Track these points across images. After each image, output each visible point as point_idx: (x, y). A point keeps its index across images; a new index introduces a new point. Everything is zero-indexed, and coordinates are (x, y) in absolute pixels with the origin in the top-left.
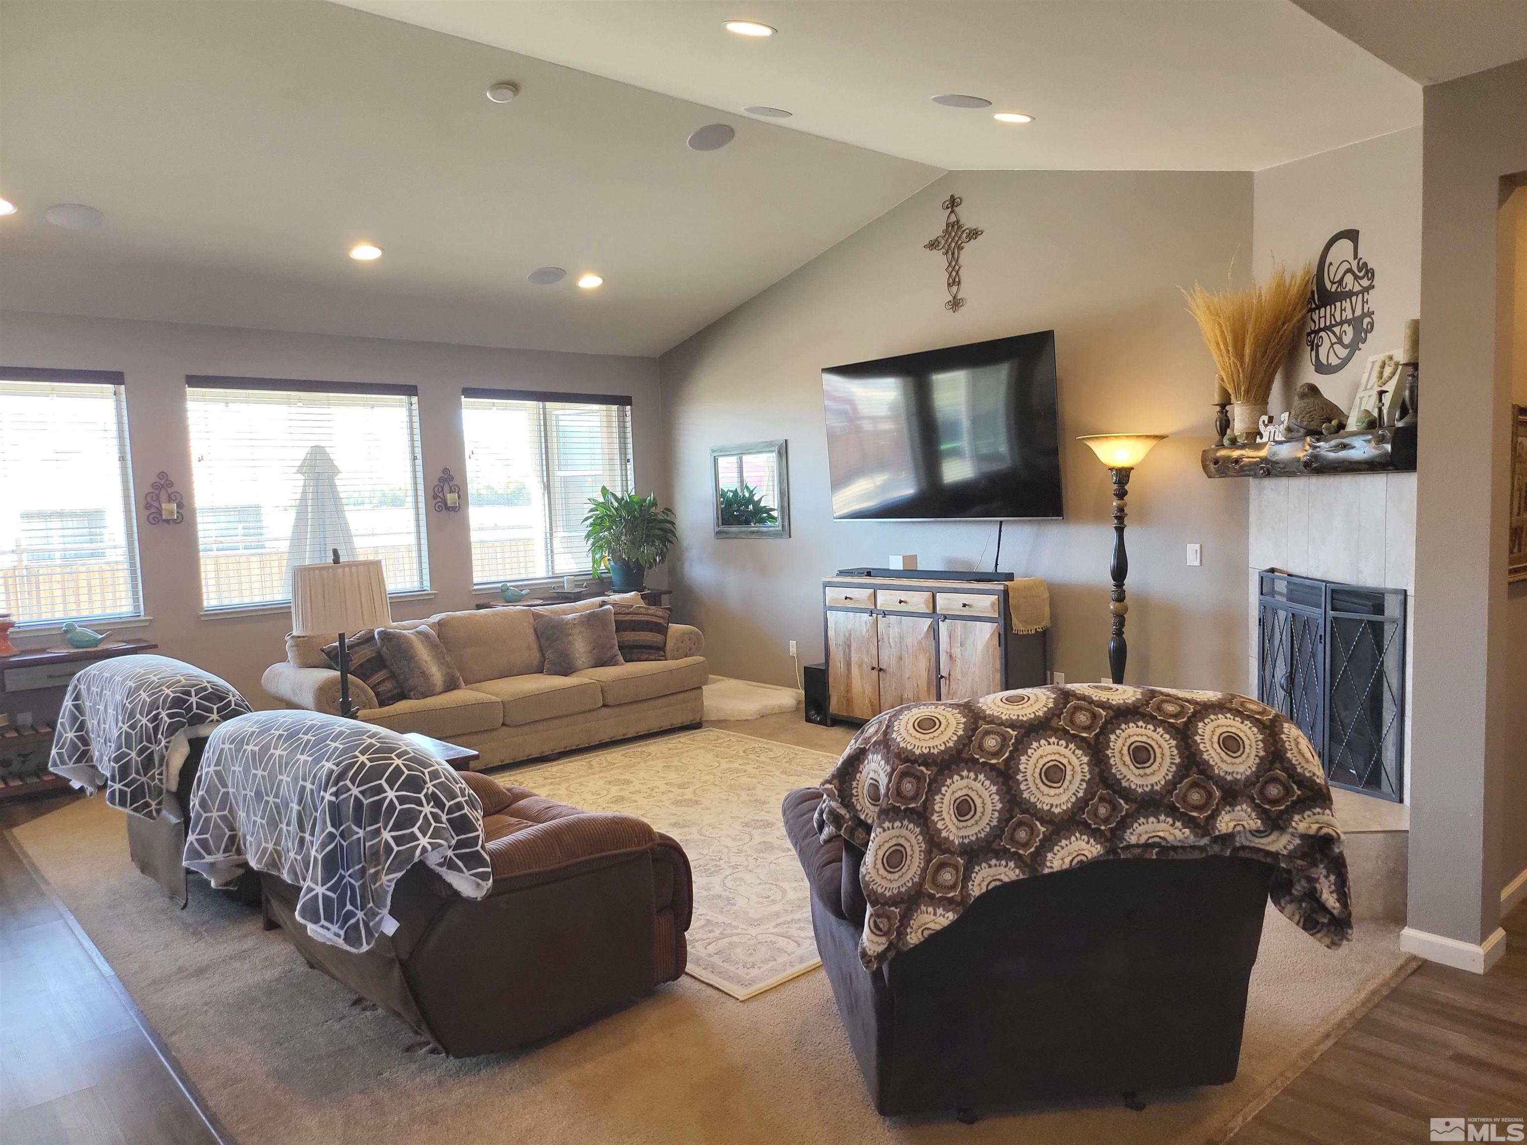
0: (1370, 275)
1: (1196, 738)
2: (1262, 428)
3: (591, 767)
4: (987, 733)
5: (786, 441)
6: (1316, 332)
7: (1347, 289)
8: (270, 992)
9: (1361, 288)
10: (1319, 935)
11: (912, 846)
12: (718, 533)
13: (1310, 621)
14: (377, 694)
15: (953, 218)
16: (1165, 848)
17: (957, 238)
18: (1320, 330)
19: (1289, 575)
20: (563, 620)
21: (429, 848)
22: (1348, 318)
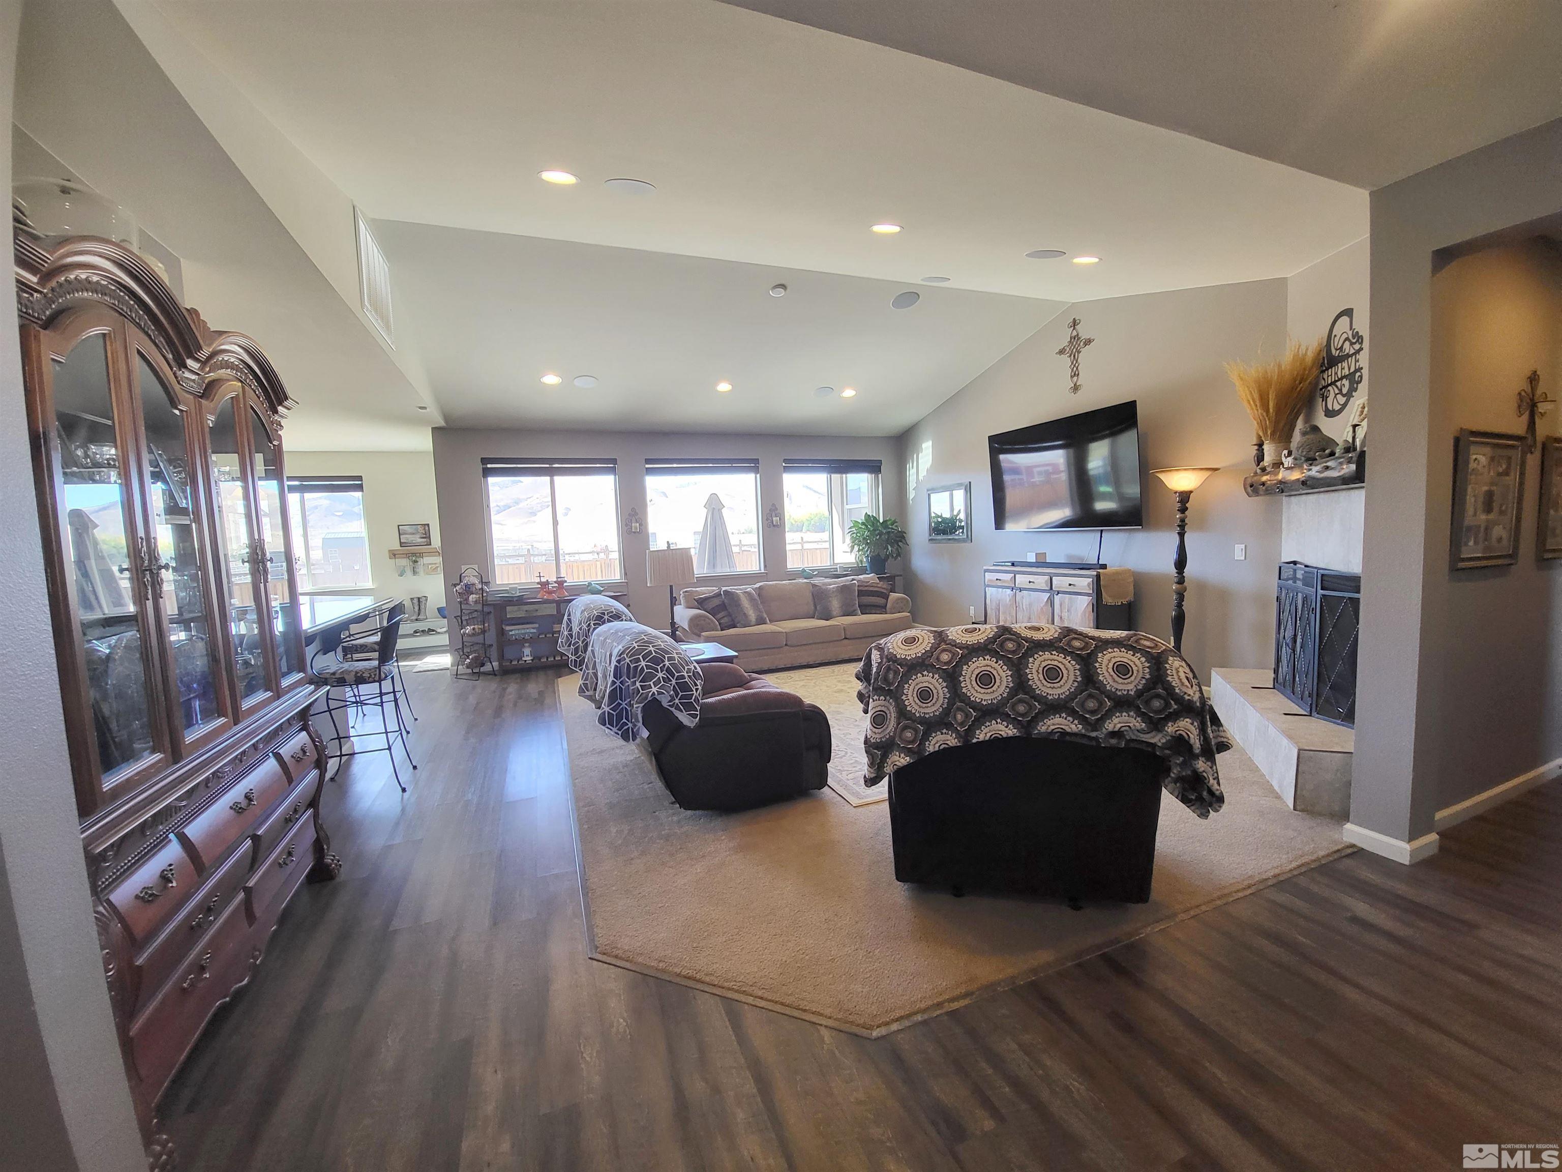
0: (1360, 340)
1: (1095, 664)
2: (1284, 459)
3: (834, 672)
4: (944, 650)
5: (970, 483)
6: (1325, 387)
7: (1346, 353)
8: (626, 766)
9: (1354, 351)
10: (1193, 808)
11: (890, 713)
12: (930, 540)
13: (1308, 597)
14: (720, 624)
15: (1075, 333)
16: (1064, 733)
17: (1077, 346)
18: (1329, 385)
19: (1306, 566)
20: (827, 588)
21: (656, 693)
22: (1346, 374)
